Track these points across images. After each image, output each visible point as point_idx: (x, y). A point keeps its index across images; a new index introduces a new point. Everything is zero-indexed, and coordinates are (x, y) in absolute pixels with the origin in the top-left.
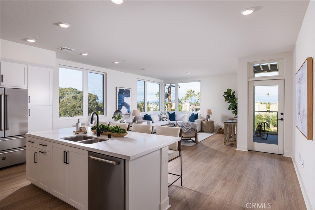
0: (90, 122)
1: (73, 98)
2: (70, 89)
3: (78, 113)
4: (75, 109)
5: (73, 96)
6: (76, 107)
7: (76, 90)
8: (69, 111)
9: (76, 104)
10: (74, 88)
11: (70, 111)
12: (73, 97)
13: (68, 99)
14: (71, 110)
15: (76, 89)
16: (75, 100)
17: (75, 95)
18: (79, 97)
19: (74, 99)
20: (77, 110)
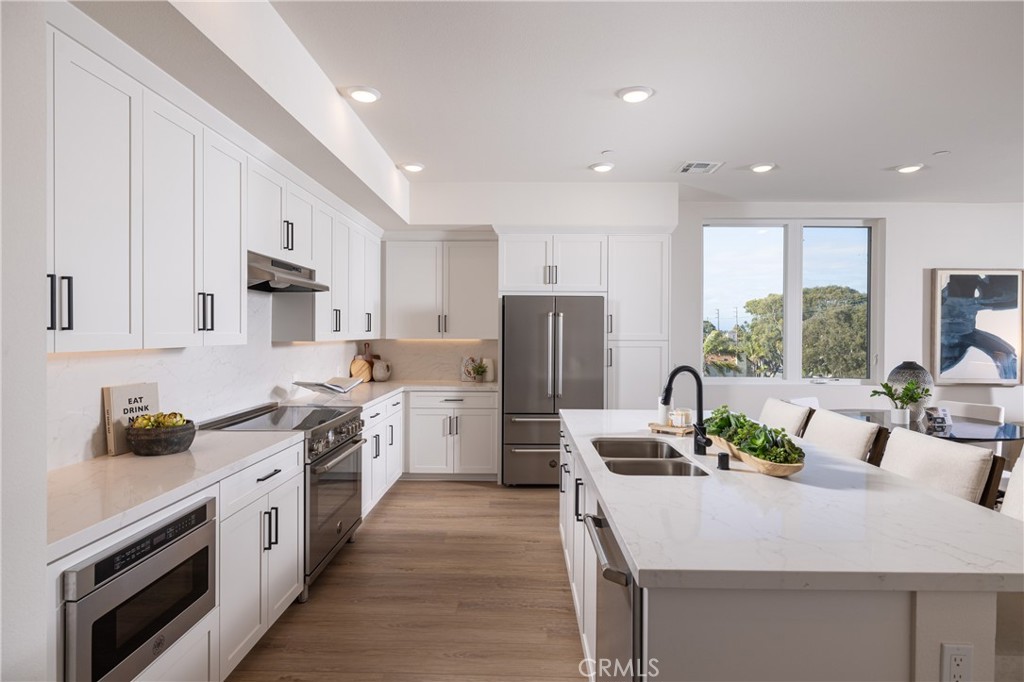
0: (660, 399)
1: (839, 319)
2: (832, 290)
3: (855, 369)
4: (847, 352)
5: (839, 310)
6: (847, 345)
7: (852, 291)
8: (825, 360)
9: (851, 336)
10: (844, 286)
11: (829, 359)
12: (838, 314)
13: (822, 322)
14: (832, 357)
15: (851, 288)
16: (847, 324)
17: (845, 306)
18: (860, 314)
19: (842, 322)
20: (853, 359)
